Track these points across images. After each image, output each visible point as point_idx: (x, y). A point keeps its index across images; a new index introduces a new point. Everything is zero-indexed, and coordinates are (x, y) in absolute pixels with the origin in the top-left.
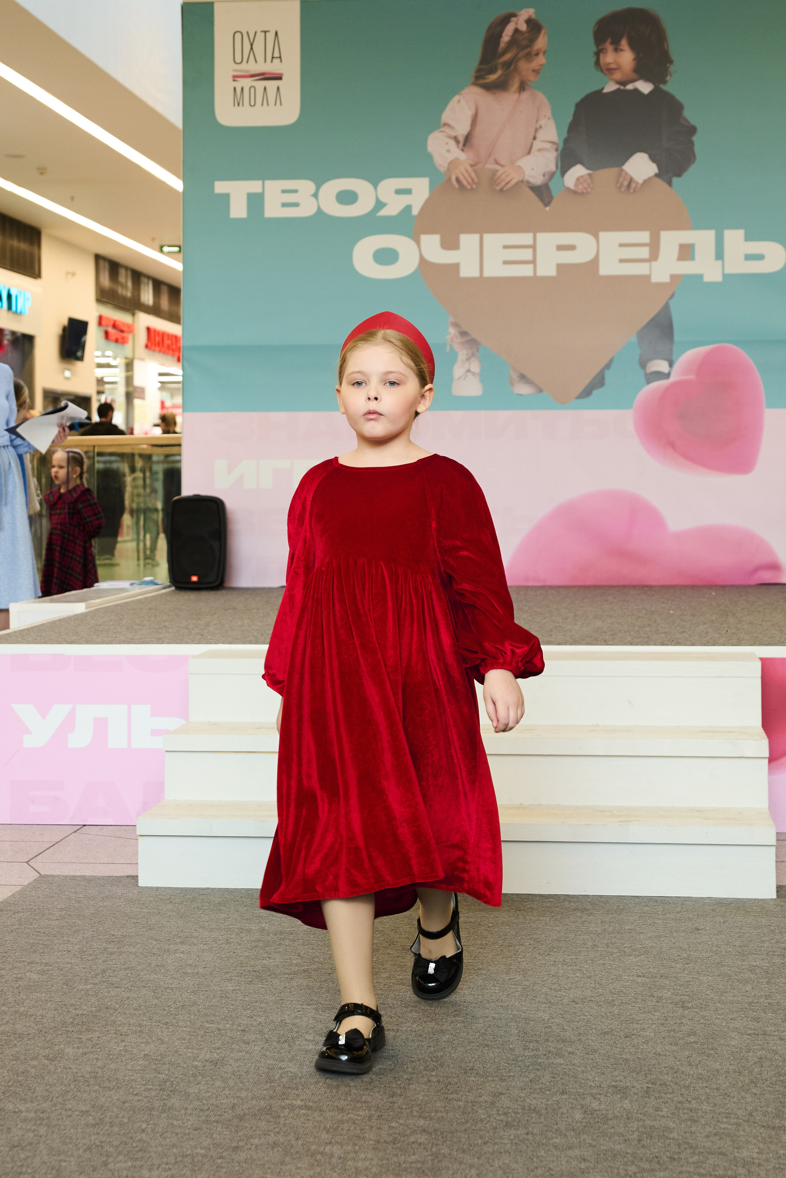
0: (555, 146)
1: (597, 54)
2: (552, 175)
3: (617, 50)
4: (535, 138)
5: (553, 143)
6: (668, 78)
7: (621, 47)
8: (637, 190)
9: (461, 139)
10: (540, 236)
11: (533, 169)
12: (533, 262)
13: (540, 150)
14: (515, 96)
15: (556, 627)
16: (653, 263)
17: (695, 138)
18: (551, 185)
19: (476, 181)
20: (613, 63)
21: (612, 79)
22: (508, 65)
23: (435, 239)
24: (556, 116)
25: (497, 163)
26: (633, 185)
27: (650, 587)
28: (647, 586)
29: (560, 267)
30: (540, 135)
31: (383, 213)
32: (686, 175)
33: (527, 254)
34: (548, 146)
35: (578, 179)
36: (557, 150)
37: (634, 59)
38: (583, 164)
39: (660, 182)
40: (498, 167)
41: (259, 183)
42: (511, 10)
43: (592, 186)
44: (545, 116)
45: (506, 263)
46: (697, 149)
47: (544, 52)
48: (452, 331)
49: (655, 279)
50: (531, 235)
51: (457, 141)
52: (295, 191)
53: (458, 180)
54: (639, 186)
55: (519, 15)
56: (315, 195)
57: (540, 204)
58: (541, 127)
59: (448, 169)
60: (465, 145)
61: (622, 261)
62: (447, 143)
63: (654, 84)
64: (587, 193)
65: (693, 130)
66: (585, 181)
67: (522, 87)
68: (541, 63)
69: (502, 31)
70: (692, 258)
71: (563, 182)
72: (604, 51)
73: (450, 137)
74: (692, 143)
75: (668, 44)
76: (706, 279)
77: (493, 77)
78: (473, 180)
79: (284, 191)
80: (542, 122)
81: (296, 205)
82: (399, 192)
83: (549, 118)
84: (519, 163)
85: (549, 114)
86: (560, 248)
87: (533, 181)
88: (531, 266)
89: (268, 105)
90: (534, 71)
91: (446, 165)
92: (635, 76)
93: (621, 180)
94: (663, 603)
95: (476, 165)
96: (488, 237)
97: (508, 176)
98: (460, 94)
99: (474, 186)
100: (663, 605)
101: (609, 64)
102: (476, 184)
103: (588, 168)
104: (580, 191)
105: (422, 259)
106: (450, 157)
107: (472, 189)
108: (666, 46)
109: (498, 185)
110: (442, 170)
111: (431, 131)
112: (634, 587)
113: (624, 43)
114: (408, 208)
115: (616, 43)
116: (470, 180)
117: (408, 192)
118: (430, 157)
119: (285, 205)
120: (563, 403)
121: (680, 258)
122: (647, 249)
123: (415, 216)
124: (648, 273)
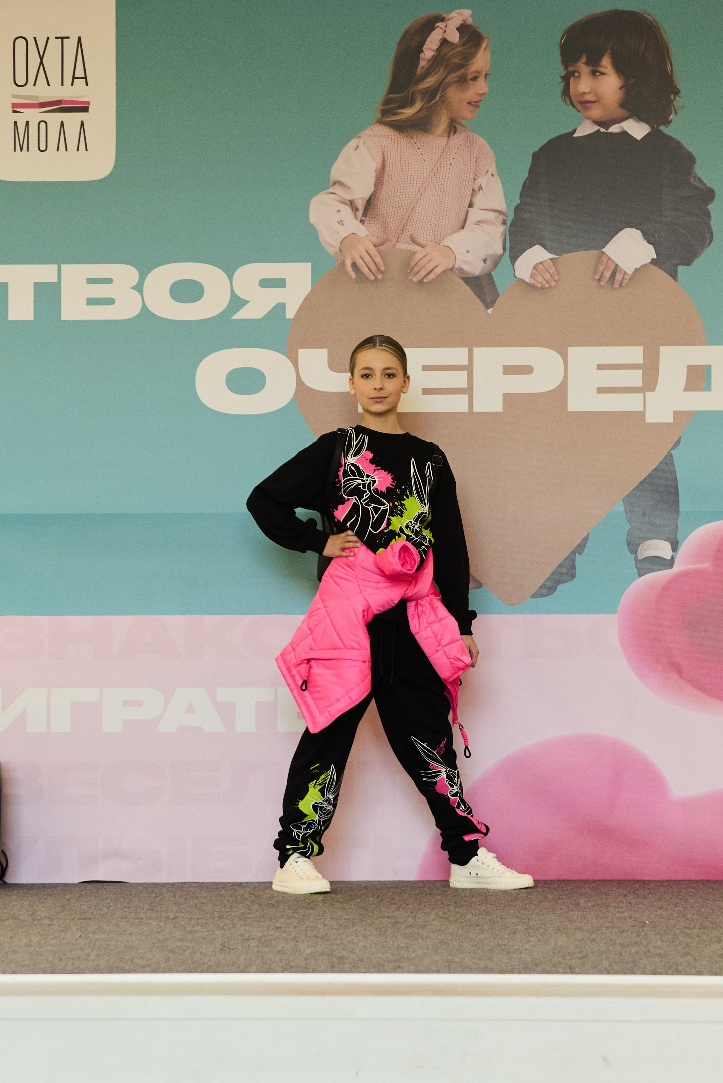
0: (501, 218)
1: (566, 79)
2: (497, 260)
3: (594, 73)
4: (471, 205)
7: (602, 70)
8: (624, 285)
9: (361, 205)
10: (478, 352)
11: (468, 252)
12: (469, 391)
13: (478, 223)
15: (499, 945)
16: (647, 393)
19: (382, 268)
20: (589, 93)
21: (588, 118)
22: (431, 94)
23: (321, 355)
26: (619, 277)
27: (644, 883)
28: (639, 881)
29: (507, 397)
30: (479, 200)
31: (241, 315)
32: (696, 262)
33: (460, 380)
35: (534, 268)
36: (504, 223)
37: (621, 88)
39: (658, 273)
41: (54, 267)
43: (556, 278)
44: (488, 171)
45: (426, 391)
49: (650, 418)
50: (464, 351)
51: (355, 209)
52: (109, 281)
53: (354, 266)
54: (627, 277)
55: (448, 20)
56: (139, 287)
58: (480, 188)
59: (341, 251)
60: (365, 214)
61: (601, 390)
62: (339, 211)
64: (550, 287)
65: (709, 195)
67: (453, 128)
68: (481, 92)
70: (708, 387)
72: (576, 74)
73: (344, 203)
74: (708, 214)
77: (408, 112)
79: (90, 281)
80: (482, 181)
81: (110, 301)
82: (265, 283)
83: (493, 175)
84: (446, 242)
85: (493, 170)
86: (508, 370)
87: (467, 268)
90: (469, 103)
91: (338, 245)
93: (601, 268)
94: (661, 908)
98: (360, 137)
99: (380, 276)
100: (659, 912)
101: (585, 93)
102: (382, 272)
103: (550, 251)
104: (540, 286)
105: (300, 384)
109: (415, 275)
110: (332, 251)
112: (619, 883)
113: (606, 63)
114: (280, 307)
116: (373, 267)
117: (280, 283)
119: (91, 302)
120: (512, 605)
121: (689, 387)
122: (640, 372)
123: (289, 320)
124: (640, 408)
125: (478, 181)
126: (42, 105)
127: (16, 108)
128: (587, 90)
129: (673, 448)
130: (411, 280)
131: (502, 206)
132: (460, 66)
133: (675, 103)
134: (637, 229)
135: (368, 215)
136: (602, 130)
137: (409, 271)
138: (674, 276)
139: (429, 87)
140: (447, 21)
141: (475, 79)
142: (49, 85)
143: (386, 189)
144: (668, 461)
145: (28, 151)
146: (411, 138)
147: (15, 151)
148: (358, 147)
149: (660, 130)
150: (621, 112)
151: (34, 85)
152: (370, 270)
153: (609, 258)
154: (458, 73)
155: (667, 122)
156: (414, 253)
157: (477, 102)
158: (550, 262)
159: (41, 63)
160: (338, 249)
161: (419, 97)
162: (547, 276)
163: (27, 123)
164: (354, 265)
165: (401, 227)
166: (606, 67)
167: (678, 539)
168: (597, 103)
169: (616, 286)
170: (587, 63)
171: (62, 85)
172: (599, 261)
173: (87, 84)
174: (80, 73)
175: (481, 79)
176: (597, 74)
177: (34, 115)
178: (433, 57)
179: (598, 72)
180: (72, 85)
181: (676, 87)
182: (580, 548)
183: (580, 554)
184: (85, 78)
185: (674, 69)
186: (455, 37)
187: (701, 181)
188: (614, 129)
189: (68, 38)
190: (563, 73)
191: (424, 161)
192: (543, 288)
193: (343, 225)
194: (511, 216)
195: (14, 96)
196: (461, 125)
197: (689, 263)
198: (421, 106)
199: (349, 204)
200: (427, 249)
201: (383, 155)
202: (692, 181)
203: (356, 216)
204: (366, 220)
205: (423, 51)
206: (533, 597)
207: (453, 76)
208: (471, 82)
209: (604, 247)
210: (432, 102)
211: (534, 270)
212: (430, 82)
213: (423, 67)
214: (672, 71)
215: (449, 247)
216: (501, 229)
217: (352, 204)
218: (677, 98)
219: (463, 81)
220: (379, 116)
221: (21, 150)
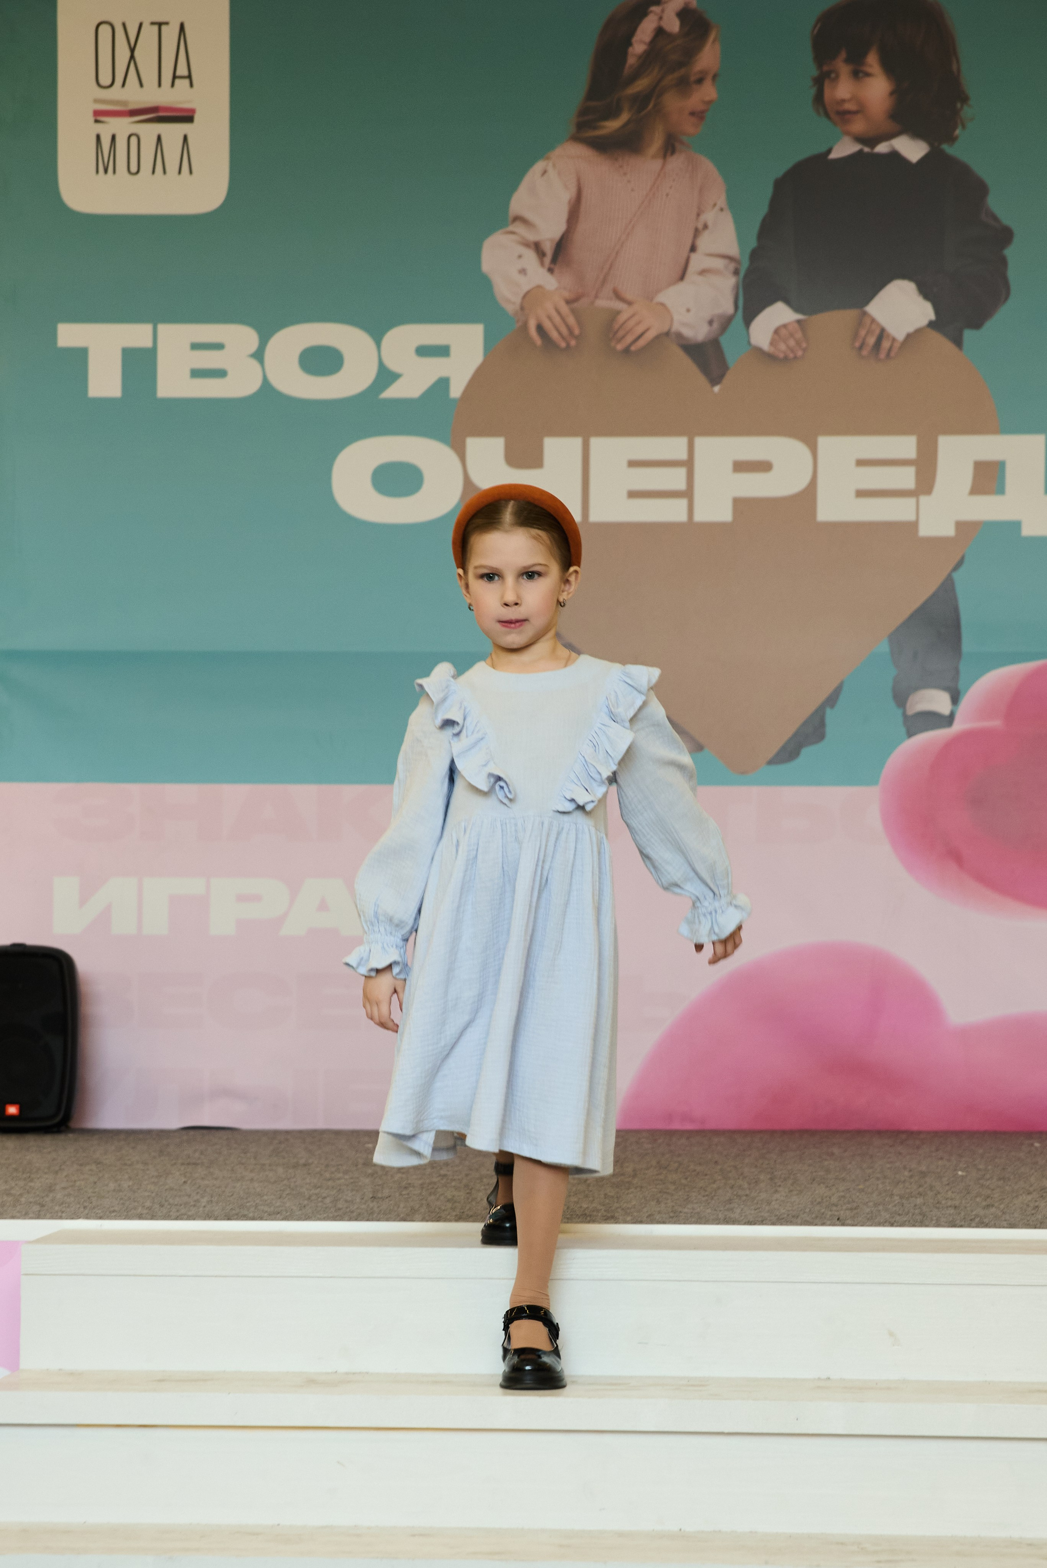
1: (819, 82)
2: (726, 322)
4: (693, 249)
6: (958, 132)
8: (892, 354)
9: (549, 249)
10: (700, 442)
11: (688, 310)
12: (688, 494)
13: (703, 272)
14: (656, 164)
16: (923, 499)
17: (1009, 252)
18: (724, 341)
19: (577, 331)
20: (849, 100)
21: (847, 133)
22: (642, 101)
23: (495, 446)
24: (735, 205)
25: (618, 296)
26: (886, 344)
28: (907, 1131)
29: (738, 503)
30: (705, 243)
31: (392, 392)
33: (676, 479)
34: (719, 263)
35: (777, 331)
36: (736, 272)
37: (892, 93)
38: (788, 302)
41: (148, 328)
43: (804, 345)
44: (715, 205)
45: (633, 494)
47: (715, 77)
49: (924, 531)
50: (683, 441)
52: (219, 346)
54: (897, 345)
56: (259, 355)
57: (701, 380)
58: (706, 227)
59: (522, 308)
60: (554, 260)
61: (861, 494)
62: (520, 257)
63: (930, 144)
64: (795, 358)
65: (1005, 236)
66: (792, 335)
67: (670, 147)
68: (707, 99)
70: (1000, 490)
72: (833, 75)
73: (526, 244)
74: (1004, 262)
75: (958, 61)
76: (1026, 531)
77: (613, 125)
79: (195, 346)
80: (709, 216)
81: (221, 373)
82: (424, 351)
83: (722, 210)
84: (661, 298)
85: (722, 201)
86: (740, 467)
87: (687, 332)
88: (683, 503)
89: (165, 172)
90: (692, 114)
91: (518, 300)
93: (863, 333)
95: (576, 300)
96: (597, 443)
98: (548, 158)
99: (573, 343)
101: (843, 101)
102: (577, 338)
103: (797, 310)
104: (781, 355)
105: (469, 484)
106: (526, 284)
107: (568, 345)
109: (620, 340)
110: (510, 309)
111: (489, 231)
112: (881, 1132)
113: (872, 61)
114: (443, 384)
117: (442, 351)
118: (486, 283)
119: (197, 373)
120: (743, 773)
121: (977, 489)
122: (911, 471)
123: (454, 400)
124: (912, 517)
125: (703, 218)
126: (133, 113)
127: (99, 116)
132: (681, 64)
136: (867, 150)
138: (958, 342)
141: (700, 81)
142: (141, 85)
143: (583, 227)
144: (948, 586)
145: (114, 172)
146: (616, 160)
147: (97, 172)
151: (123, 85)
152: (560, 333)
153: (873, 321)
154: (676, 75)
156: (618, 312)
157: (703, 112)
158: (796, 325)
159: (132, 57)
160: (518, 307)
163: (113, 138)
164: (540, 328)
165: (601, 277)
166: (871, 66)
169: (882, 355)
170: (847, 61)
171: (160, 85)
172: (860, 323)
173: (191, 85)
174: (182, 70)
176: (861, 75)
177: (122, 127)
178: (645, 51)
180: (173, 85)
182: (832, 700)
183: (832, 706)
184: (189, 77)
186: (673, 25)
187: (995, 218)
188: (882, 148)
189: (167, 23)
191: (633, 190)
192: (786, 358)
194: (745, 265)
195: (96, 101)
203: (542, 264)
206: (770, 762)
207: (670, 79)
212: (641, 85)
215: (663, 305)
216: (731, 281)
217: (537, 247)
218: (965, 108)
219: (685, 85)
221: (106, 171)
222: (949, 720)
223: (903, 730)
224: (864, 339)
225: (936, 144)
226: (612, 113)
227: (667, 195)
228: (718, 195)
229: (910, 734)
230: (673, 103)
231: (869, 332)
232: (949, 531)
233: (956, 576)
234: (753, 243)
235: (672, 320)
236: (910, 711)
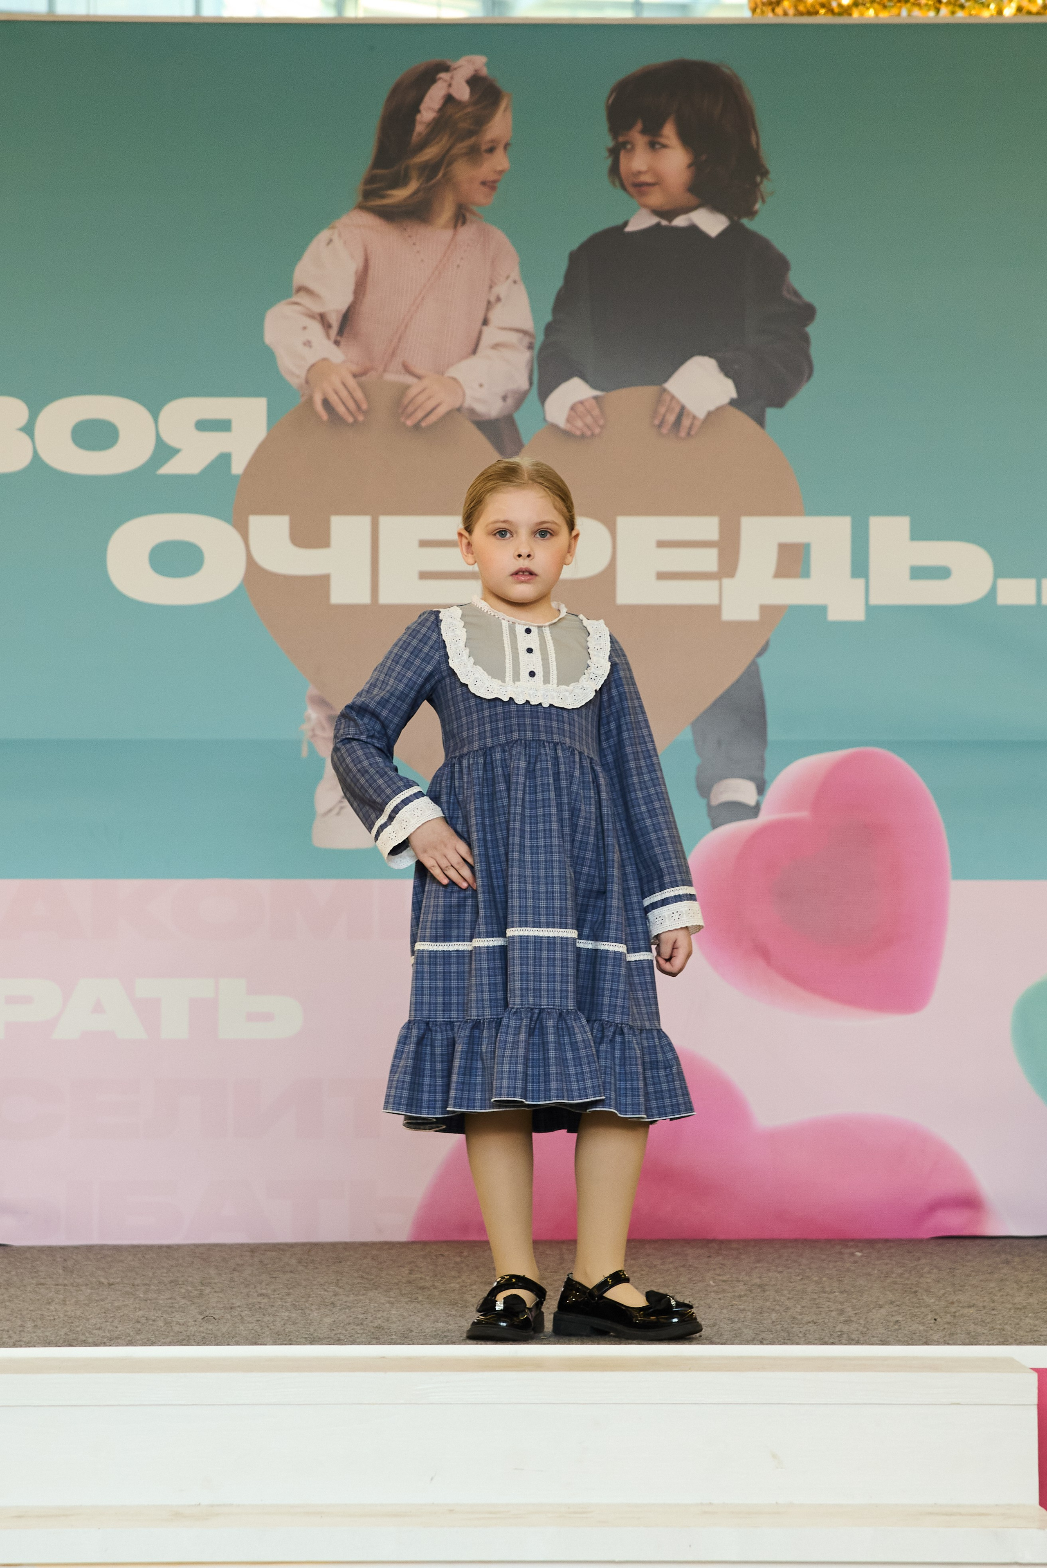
1: (615, 153)
2: (521, 398)
4: (485, 322)
5: (525, 332)
6: (758, 206)
7: (663, 141)
8: (693, 433)
11: (481, 385)
13: (496, 346)
17: (810, 329)
18: (517, 416)
19: (364, 406)
20: (646, 172)
21: (645, 206)
22: (431, 170)
23: (280, 524)
24: (529, 277)
25: (407, 370)
26: (686, 422)
30: (497, 315)
31: (170, 468)
34: (514, 338)
35: (573, 408)
36: (530, 347)
40: (409, 380)
42: (436, 58)
43: (602, 422)
44: (508, 277)
45: (424, 576)
46: (816, 351)
48: (314, 714)
49: (728, 615)
54: (698, 423)
55: (455, 69)
56: (29, 429)
58: (498, 299)
59: (307, 382)
60: (341, 332)
61: (662, 576)
62: (305, 328)
63: (730, 218)
64: (593, 435)
65: (808, 312)
66: (589, 412)
67: (461, 217)
68: (499, 168)
69: (420, 100)
70: (805, 574)
71: (544, 411)
72: (629, 146)
73: (312, 316)
74: (806, 339)
76: (833, 615)
77: (400, 194)
78: (359, 407)
80: (501, 289)
82: (203, 425)
83: (515, 282)
84: (452, 372)
85: (515, 274)
87: (480, 408)
90: (484, 183)
91: (303, 374)
92: (689, 199)
93: (662, 410)
96: (385, 521)
97: (429, 398)
98: (333, 228)
99: (361, 418)
101: (640, 173)
102: (365, 413)
103: (594, 386)
104: (578, 433)
105: (251, 562)
106: (311, 357)
108: (754, 138)
109: (409, 416)
114: (224, 459)
115: (653, 132)
117: (223, 426)
118: (269, 354)
121: (782, 572)
122: (713, 553)
123: (237, 476)
124: (715, 601)
128: (643, 168)
129: (760, 654)
130: (404, 425)
131: (528, 323)
132: (471, 133)
133: (762, 187)
134: (711, 356)
135: (345, 334)
136: (664, 223)
137: (400, 410)
138: (760, 421)
139: (427, 161)
140: (455, 72)
141: (491, 150)
143: (371, 299)
148: (330, 241)
149: (742, 226)
150: (691, 199)
153: (673, 398)
155: (751, 214)
156: (407, 387)
157: (495, 182)
158: (593, 402)
160: (302, 380)
161: (414, 174)
162: (589, 420)
164: (326, 403)
167: (767, 776)
168: (656, 188)
169: (683, 433)
170: (644, 132)
172: (659, 401)
175: (499, 153)
176: (657, 146)
178: (434, 119)
179: (659, 143)
181: (763, 166)
185: (762, 141)
186: (463, 93)
187: (796, 294)
188: (680, 221)
190: (610, 143)
191: (422, 261)
192: (583, 436)
193: (310, 346)
196: (473, 213)
197: (780, 404)
198: (418, 185)
199: (319, 318)
200: (425, 382)
201: (366, 250)
202: (785, 293)
203: (328, 336)
204: (343, 341)
205: (418, 111)
207: (461, 147)
208: (486, 155)
209: (666, 381)
210: (434, 181)
211: (573, 413)
212: (430, 153)
213: (420, 134)
214: (758, 143)
215: (454, 379)
217: (322, 318)
218: (765, 182)
219: (475, 154)
220: (359, 199)
222: (754, 811)
223: (707, 821)
224: (664, 416)
225: (736, 218)
226: (399, 181)
227: (458, 266)
228: (511, 267)
229: (714, 826)
230: (462, 171)
231: (669, 410)
232: (754, 615)
233: (761, 661)
234: (548, 318)
235: (464, 395)
236: (715, 802)
